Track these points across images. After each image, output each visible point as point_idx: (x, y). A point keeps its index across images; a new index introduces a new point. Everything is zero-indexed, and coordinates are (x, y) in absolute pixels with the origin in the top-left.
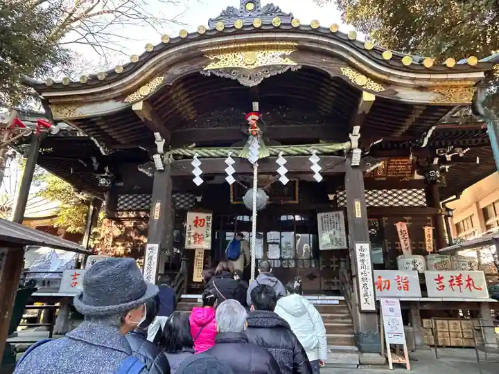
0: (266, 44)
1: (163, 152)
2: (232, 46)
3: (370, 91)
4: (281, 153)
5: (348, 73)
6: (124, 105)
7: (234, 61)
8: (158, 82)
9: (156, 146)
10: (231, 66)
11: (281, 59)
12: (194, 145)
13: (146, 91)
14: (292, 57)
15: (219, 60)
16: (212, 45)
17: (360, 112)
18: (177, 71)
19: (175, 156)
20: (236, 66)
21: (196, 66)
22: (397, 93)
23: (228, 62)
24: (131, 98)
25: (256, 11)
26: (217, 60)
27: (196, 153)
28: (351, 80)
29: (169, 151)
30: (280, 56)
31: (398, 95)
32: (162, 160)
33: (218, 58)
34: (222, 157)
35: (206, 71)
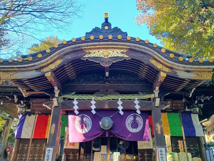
0: (114, 46)
1: (58, 97)
2: (98, 47)
3: (164, 72)
4: (120, 99)
5: (153, 62)
6: (41, 73)
7: (98, 54)
8: (59, 62)
9: (55, 93)
10: (97, 56)
11: (121, 54)
12: (75, 92)
13: (53, 67)
14: (126, 53)
15: (91, 53)
16: (88, 46)
17: (159, 81)
18: (69, 57)
19: (64, 99)
20: (99, 56)
21: (79, 55)
22: (176, 73)
23: (95, 54)
24: (45, 70)
25: (109, 30)
26: (90, 53)
27: (76, 97)
28: (155, 66)
29: (61, 96)
30: (121, 53)
31: (177, 74)
32: (58, 100)
33: (91, 52)
34: (89, 100)
35: (84, 58)
